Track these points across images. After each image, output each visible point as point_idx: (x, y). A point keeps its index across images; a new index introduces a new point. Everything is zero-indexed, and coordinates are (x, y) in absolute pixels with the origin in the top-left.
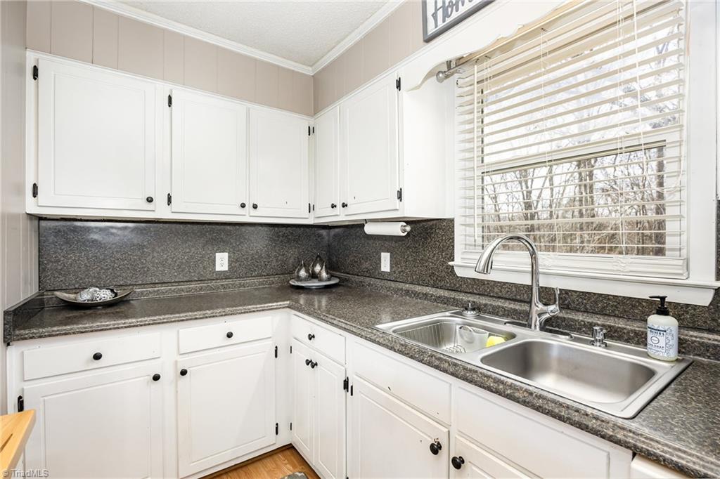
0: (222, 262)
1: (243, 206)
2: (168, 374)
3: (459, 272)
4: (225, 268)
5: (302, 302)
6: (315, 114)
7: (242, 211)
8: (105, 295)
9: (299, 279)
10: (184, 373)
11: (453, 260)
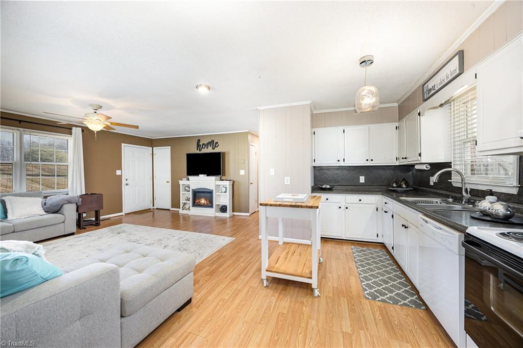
0: (362, 179)
1: (367, 160)
2: (343, 208)
3: (454, 185)
4: (363, 182)
5: (395, 196)
6: (399, 120)
7: (367, 162)
8: (328, 187)
9: (393, 187)
10: (347, 208)
11: (451, 179)
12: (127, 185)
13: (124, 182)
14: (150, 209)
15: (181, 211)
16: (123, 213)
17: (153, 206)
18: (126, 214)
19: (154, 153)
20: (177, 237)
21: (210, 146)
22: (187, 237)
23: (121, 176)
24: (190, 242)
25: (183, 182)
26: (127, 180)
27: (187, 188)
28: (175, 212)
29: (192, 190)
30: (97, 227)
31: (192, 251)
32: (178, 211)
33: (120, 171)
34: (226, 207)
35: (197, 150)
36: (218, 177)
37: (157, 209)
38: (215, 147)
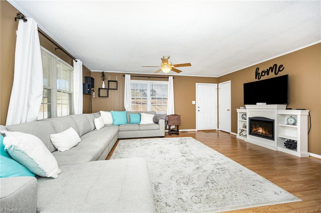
12: (199, 111)
13: (197, 109)
14: (216, 130)
15: (238, 136)
16: (196, 130)
17: (218, 128)
18: (198, 131)
19: (219, 88)
20: (216, 162)
21: (272, 72)
22: (226, 166)
23: (195, 105)
24: (223, 173)
25: (240, 111)
26: (199, 107)
27: (244, 116)
28: (233, 136)
29: (249, 118)
30: (177, 136)
31: (218, 187)
32: (236, 136)
33: (195, 101)
34: (296, 143)
35: (256, 78)
36: (284, 106)
37: (221, 131)
38: (279, 71)
